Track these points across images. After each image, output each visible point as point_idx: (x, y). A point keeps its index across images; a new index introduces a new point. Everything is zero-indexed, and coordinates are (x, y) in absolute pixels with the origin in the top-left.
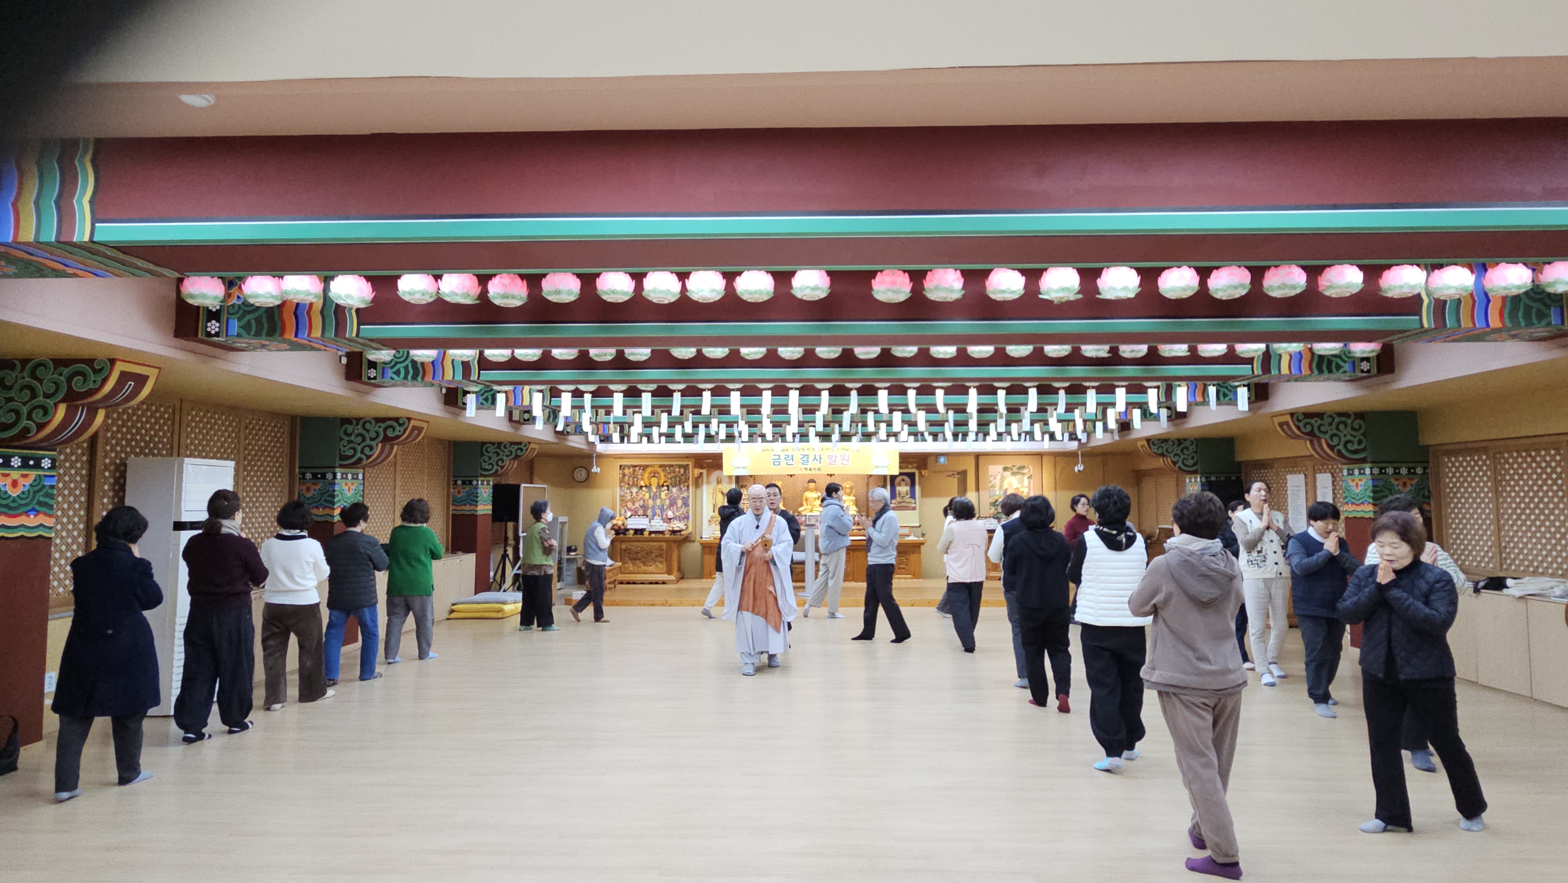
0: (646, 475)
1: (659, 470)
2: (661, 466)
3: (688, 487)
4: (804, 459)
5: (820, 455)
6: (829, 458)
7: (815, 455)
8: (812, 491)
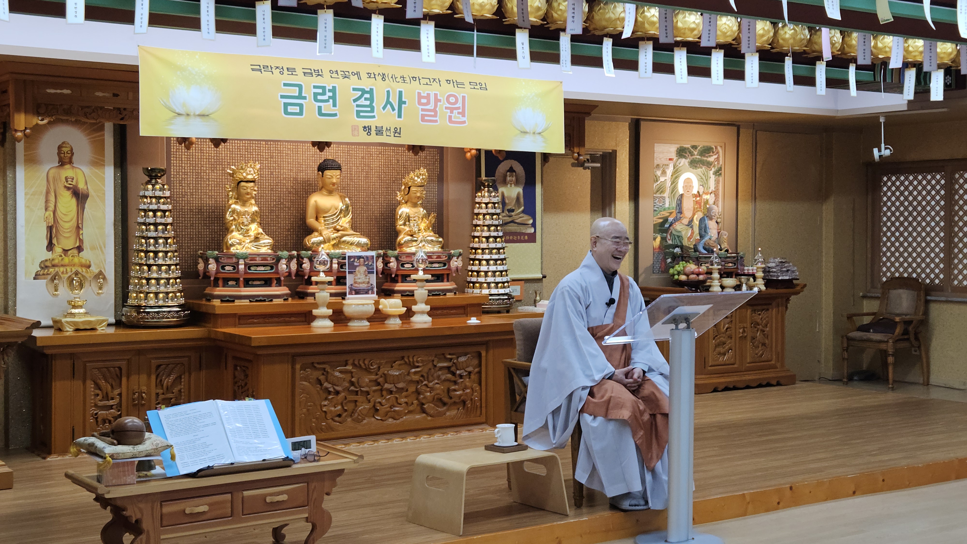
4: (362, 102)
5: (400, 93)
6: (420, 103)
7: (388, 92)
8: (330, 193)
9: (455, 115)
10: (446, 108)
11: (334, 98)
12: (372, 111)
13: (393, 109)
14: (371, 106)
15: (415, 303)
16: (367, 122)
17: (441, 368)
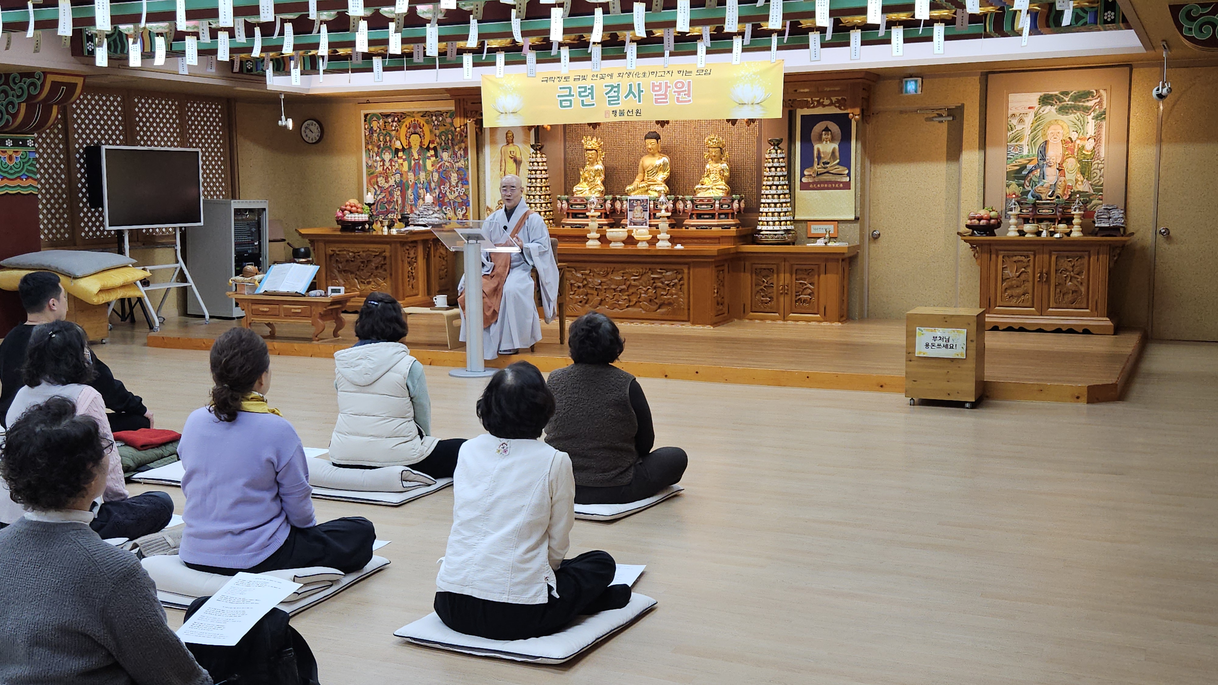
0: (403, 130)
1: (422, 121)
2: (424, 114)
3: (466, 150)
4: (612, 94)
5: (639, 84)
6: (654, 91)
7: (630, 85)
8: (653, 155)
9: (682, 97)
10: (675, 92)
11: (592, 93)
12: (618, 100)
13: (635, 97)
14: (618, 96)
15: (660, 233)
16: (614, 108)
17: (653, 279)
